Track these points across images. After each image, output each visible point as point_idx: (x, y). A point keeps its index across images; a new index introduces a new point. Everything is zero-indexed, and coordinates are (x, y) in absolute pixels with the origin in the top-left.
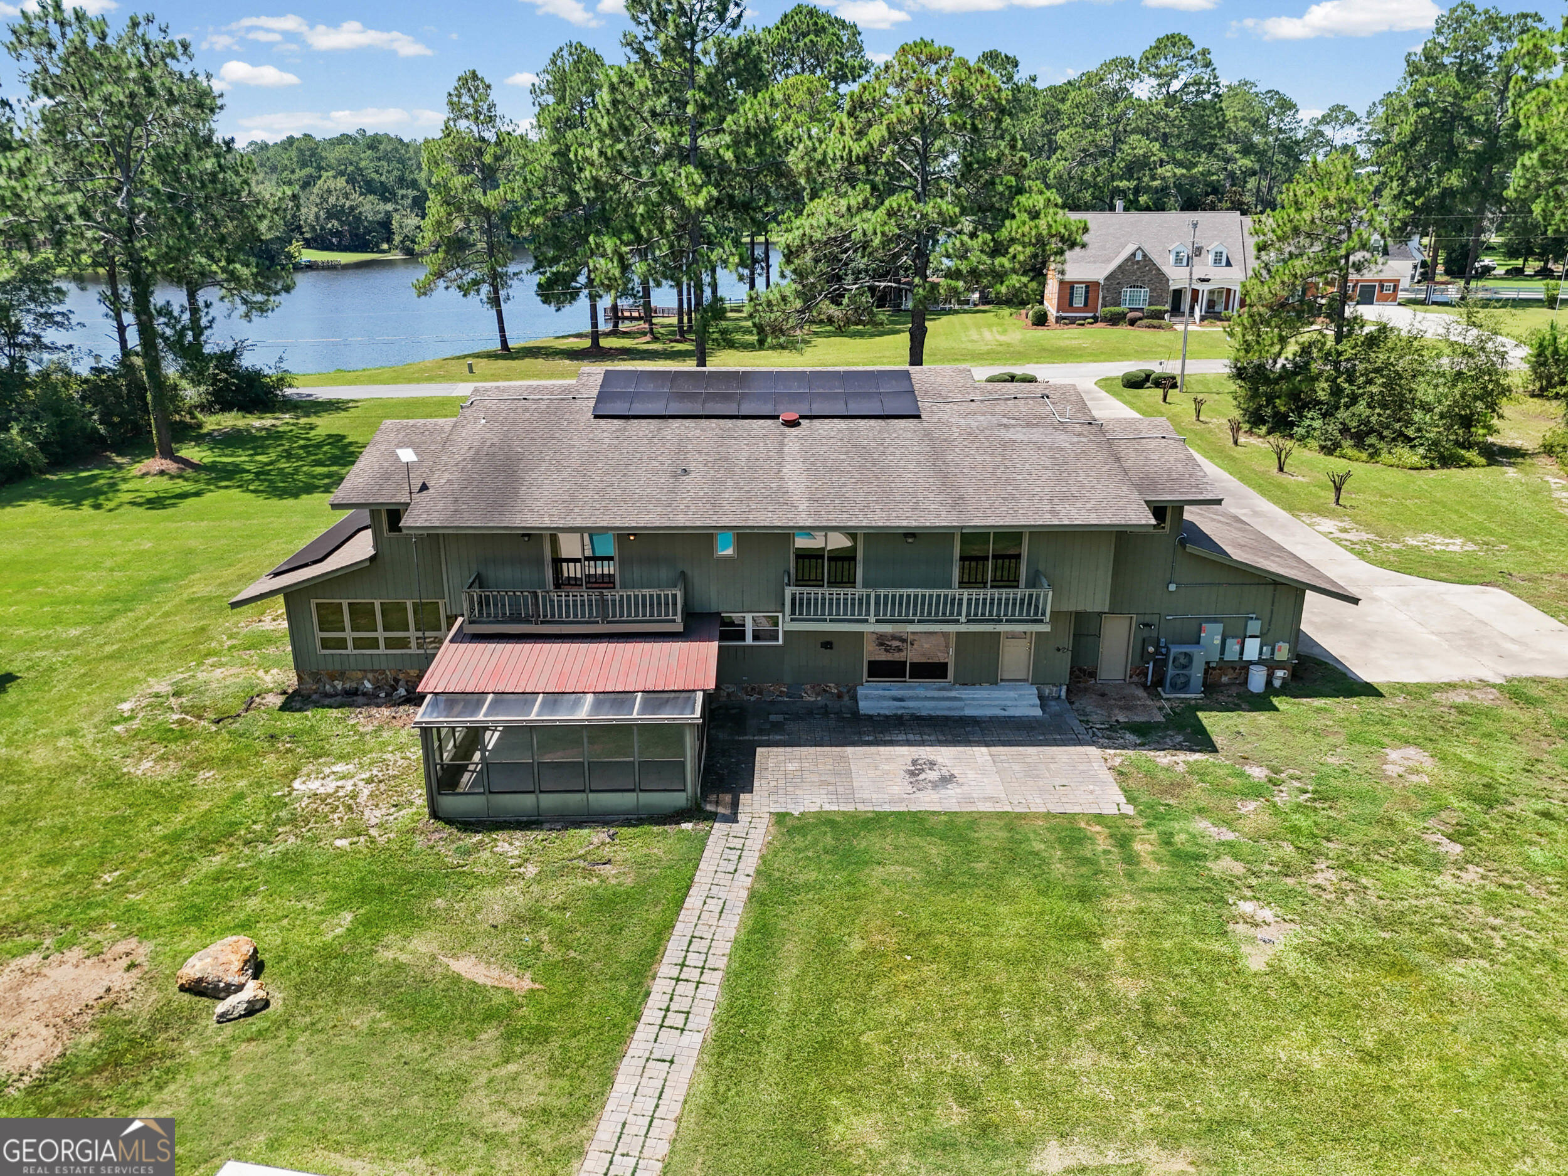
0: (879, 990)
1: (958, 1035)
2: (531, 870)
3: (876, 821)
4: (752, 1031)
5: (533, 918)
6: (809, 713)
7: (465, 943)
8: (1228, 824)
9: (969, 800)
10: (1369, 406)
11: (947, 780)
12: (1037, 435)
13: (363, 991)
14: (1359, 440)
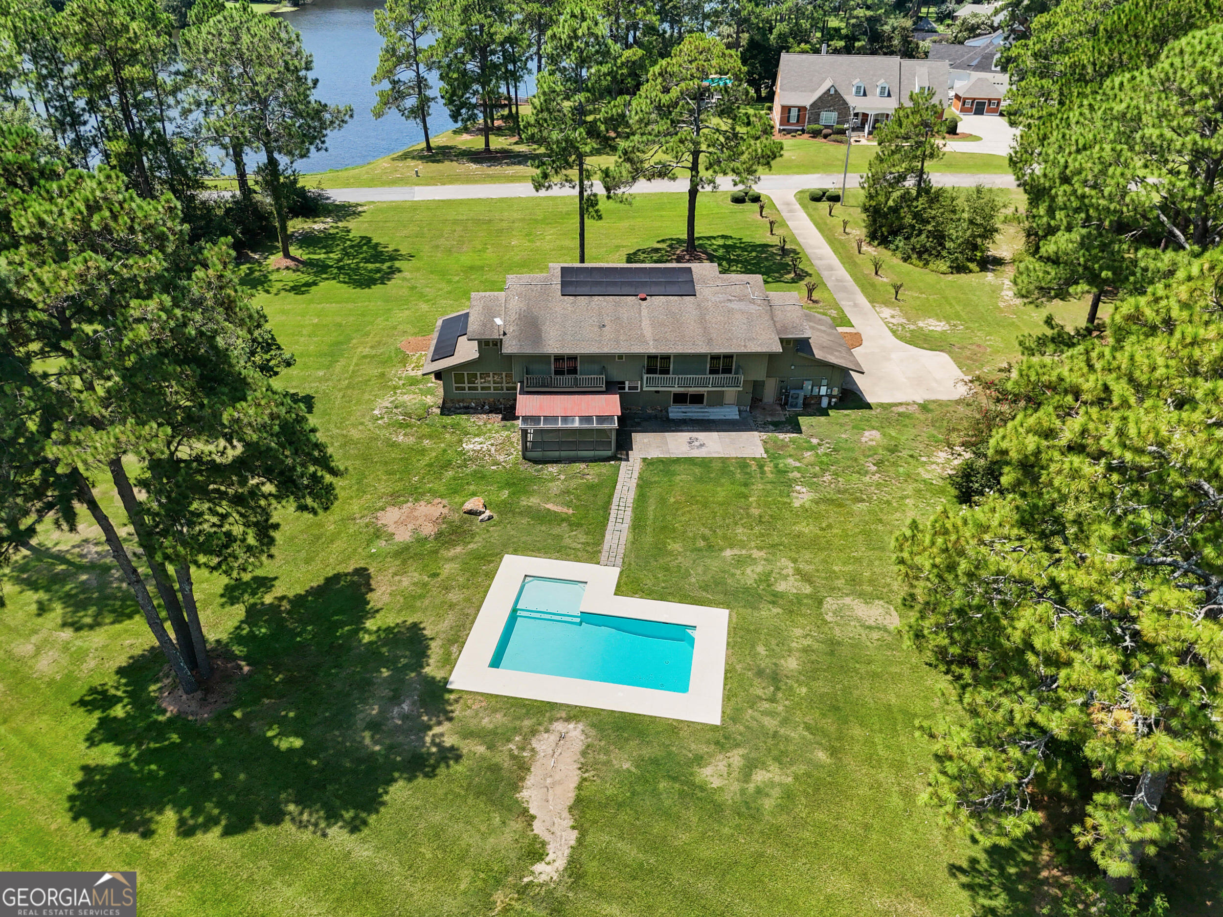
0: (679, 513)
1: (703, 524)
2: (562, 477)
3: (677, 461)
4: (642, 523)
5: (568, 492)
6: (649, 418)
7: (548, 500)
8: (799, 460)
9: (709, 453)
10: (928, 237)
11: (702, 445)
12: (741, 306)
13: (521, 513)
14: (920, 255)
